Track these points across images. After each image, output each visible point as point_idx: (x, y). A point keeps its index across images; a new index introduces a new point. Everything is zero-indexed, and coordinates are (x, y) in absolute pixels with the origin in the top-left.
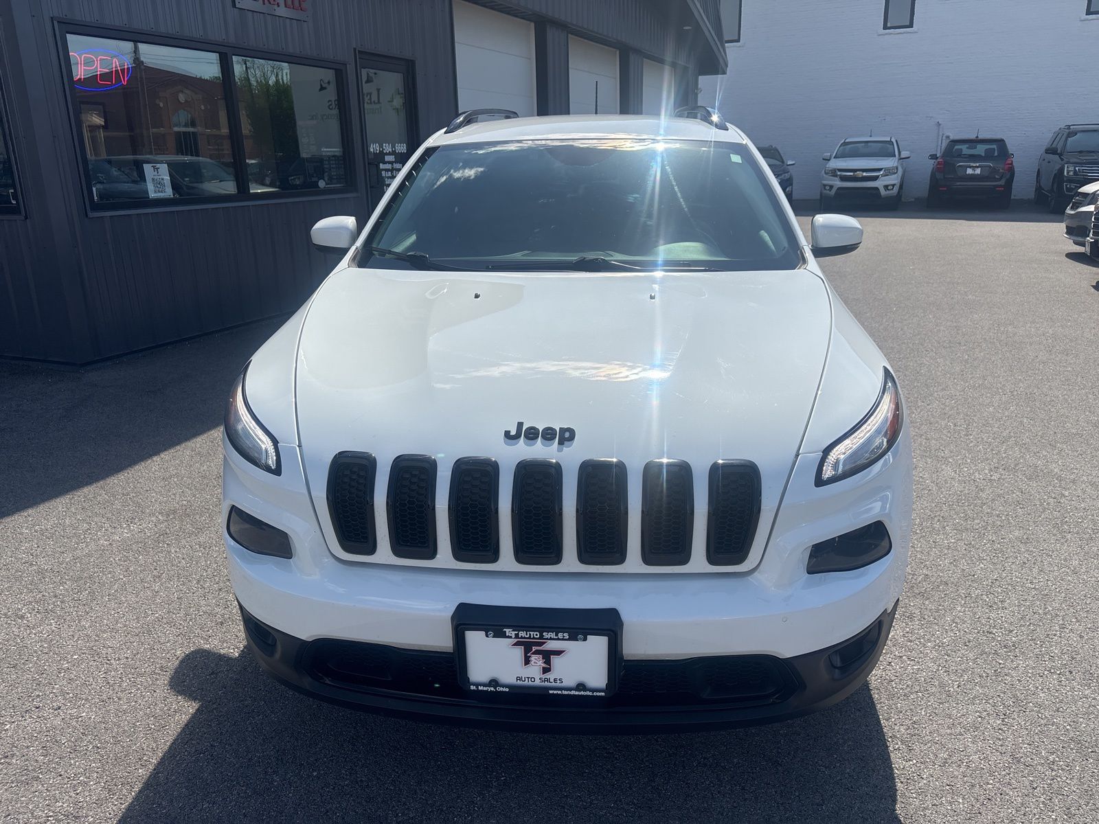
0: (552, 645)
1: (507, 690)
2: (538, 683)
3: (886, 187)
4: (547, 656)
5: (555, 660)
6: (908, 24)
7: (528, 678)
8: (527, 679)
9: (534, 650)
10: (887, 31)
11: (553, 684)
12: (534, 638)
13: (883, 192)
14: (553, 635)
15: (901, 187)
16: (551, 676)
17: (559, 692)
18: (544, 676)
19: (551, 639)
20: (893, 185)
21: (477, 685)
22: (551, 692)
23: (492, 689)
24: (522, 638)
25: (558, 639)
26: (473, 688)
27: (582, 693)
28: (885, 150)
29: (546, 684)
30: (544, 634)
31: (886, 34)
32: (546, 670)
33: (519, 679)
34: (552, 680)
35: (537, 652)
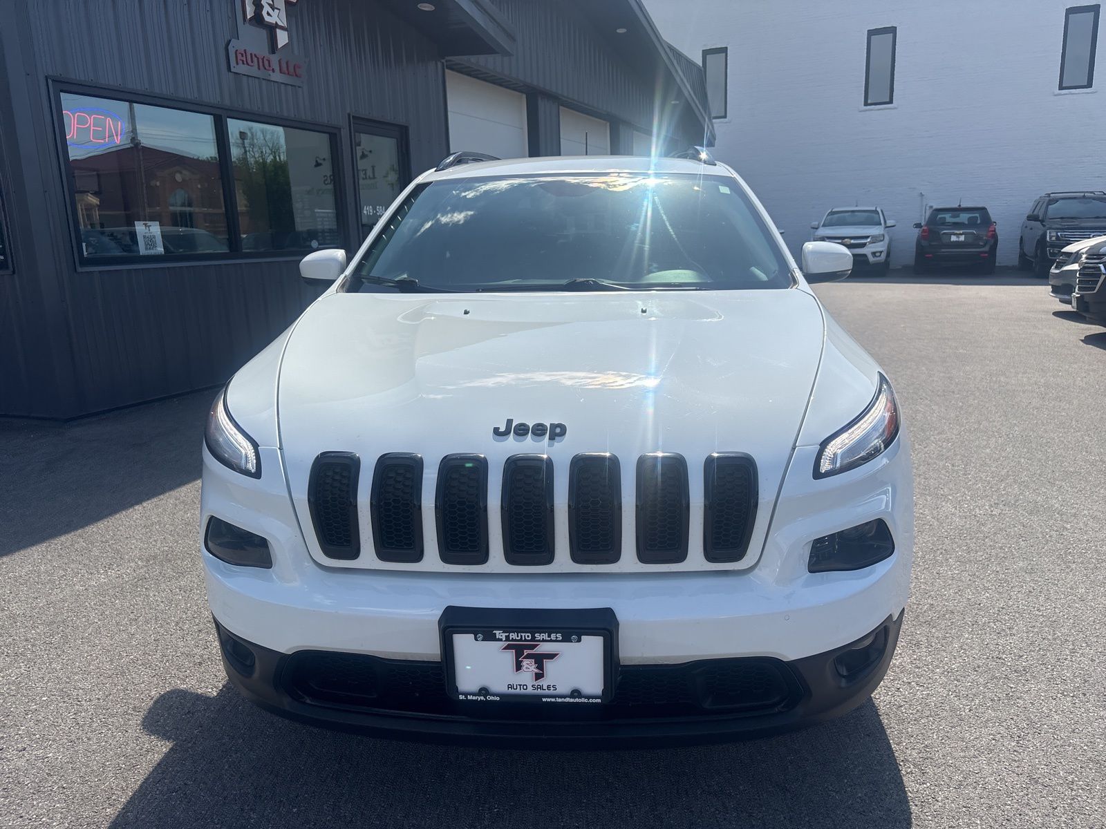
0: (545, 648)
1: (498, 699)
2: (530, 690)
3: (874, 254)
4: (540, 660)
5: (548, 664)
6: (888, 100)
7: (520, 685)
8: (518, 687)
9: (525, 654)
10: (869, 107)
11: (547, 692)
12: (525, 640)
13: (871, 259)
14: (545, 636)
15: (888, 255)
16: (544, 682)
17: (553, 700)
18: (536, 683)
19: (544, 641)
20: (881, 252)
21: (466, 694)
22: (544, 700)
23: (482, 698)
24: (513, 640)
25: (551, 641)
26: (461, 697)
27: (577, 700)
28: (871, 218)
29: (540, 692)
30: (536, 635)
31: (866, 110)
32: (539, 676)
33: (510, 686)
34: (545, 687)
35: (529, 656)
